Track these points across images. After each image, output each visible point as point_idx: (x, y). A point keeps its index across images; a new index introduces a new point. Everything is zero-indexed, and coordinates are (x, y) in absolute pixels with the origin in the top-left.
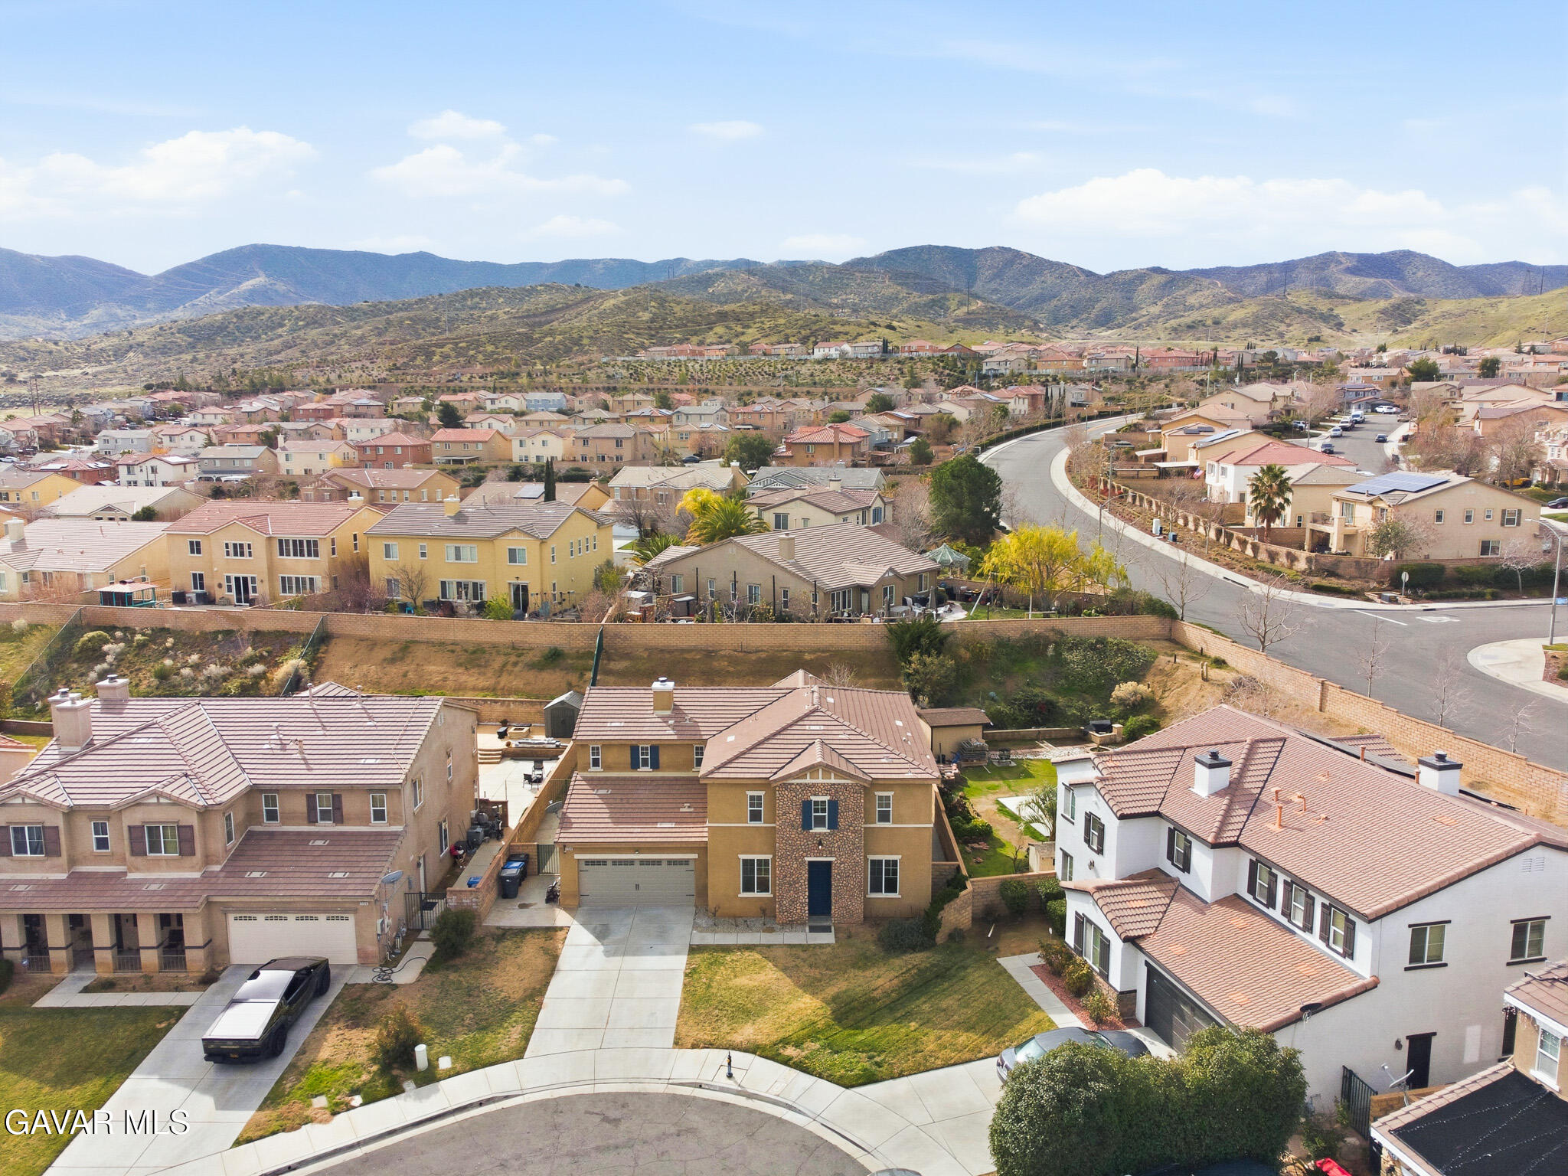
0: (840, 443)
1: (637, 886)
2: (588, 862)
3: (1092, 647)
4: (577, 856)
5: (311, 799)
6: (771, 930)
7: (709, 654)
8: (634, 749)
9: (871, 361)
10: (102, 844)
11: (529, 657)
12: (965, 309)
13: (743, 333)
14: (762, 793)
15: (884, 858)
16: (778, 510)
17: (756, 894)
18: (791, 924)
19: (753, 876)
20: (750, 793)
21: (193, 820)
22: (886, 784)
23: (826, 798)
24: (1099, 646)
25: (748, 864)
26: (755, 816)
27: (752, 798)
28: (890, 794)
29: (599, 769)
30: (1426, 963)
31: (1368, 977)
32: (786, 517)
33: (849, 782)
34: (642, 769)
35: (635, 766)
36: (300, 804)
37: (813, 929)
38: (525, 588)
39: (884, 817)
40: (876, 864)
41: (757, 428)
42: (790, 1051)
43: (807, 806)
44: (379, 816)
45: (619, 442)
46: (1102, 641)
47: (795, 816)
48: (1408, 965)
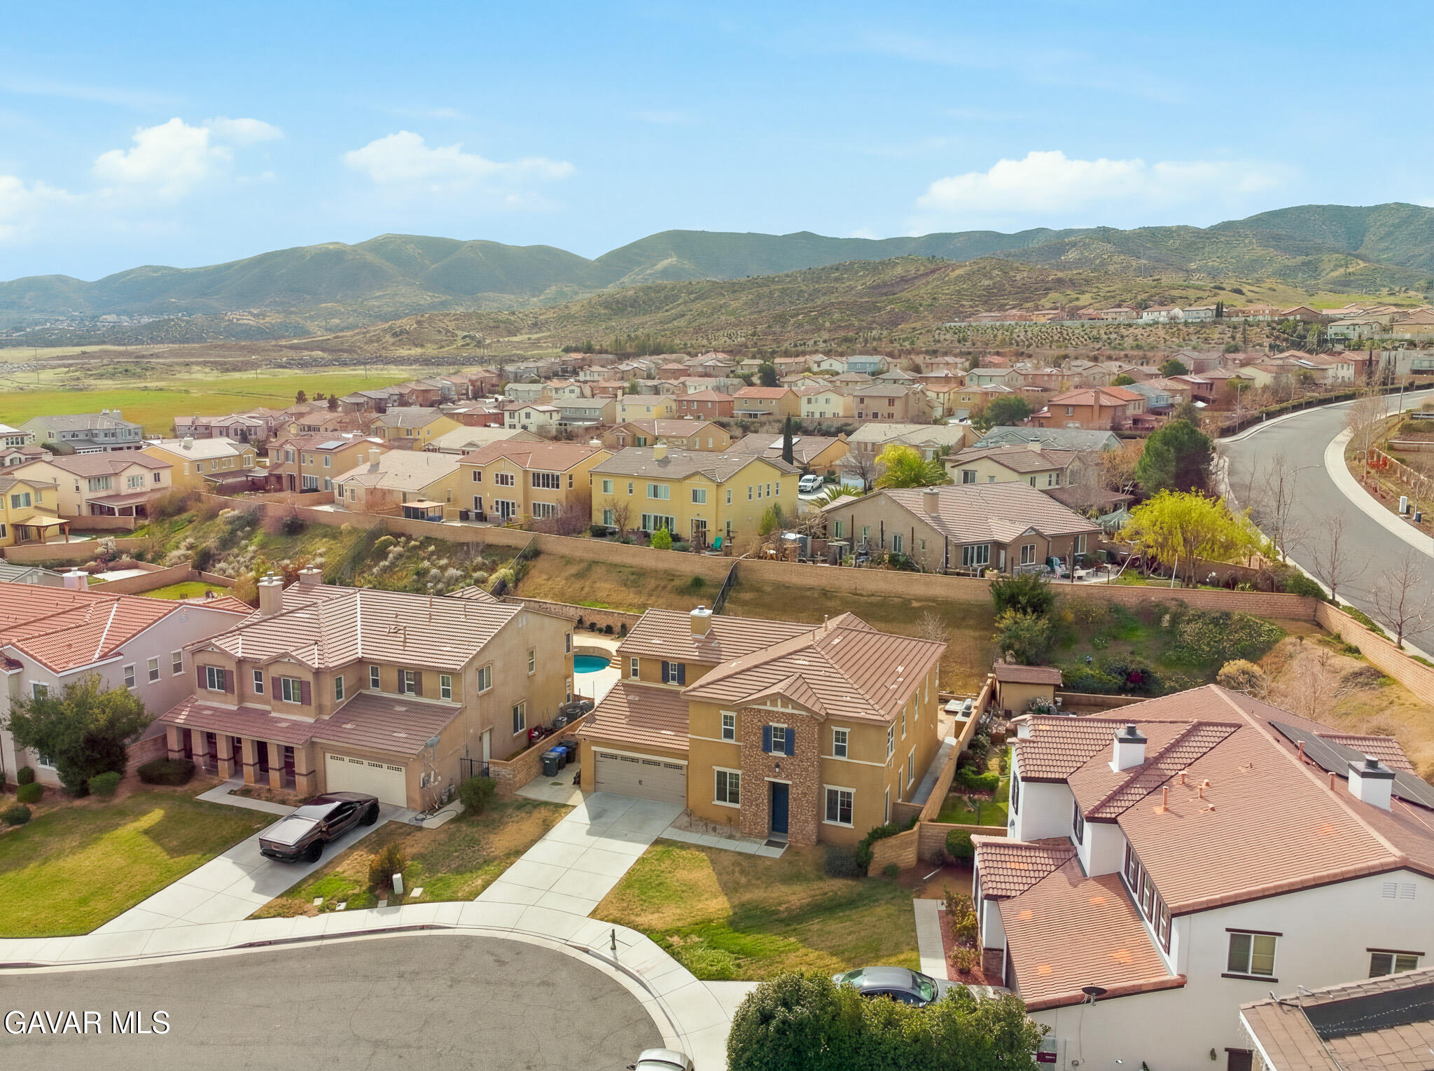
0: (1101, 406)
1: (640, 782)
2: (604, 755)
3: (1215, 621)
4: (594, 748)
5: (401, 672)
6: (731, 837)
7: (826, 594)
8: (665, 665)
9: (1203, 325)
10: (259, 688)
11: (677, 582)
12: (1342, 271)
13: (1077, 299)
14: (734, 714)
15: (840, 789)
16: (967, 467)
17: (728, 804)
18: (748, 836)
19: (726, 788)
20: (723, 713)
21: (308, 677)
22: (844, 721)
23: (785, 726)
24: (1221, 620)
25: (722, 775)
26: (728, 734)
27: (726, 717)
28: (847, 730)
29: (637, 678)
30: (1250, 974)
31: (1173, 975)
32: (974, 472)
33: (804, 713)
34: (671, 682)
35: (665, 679)
36: (392, 676)
37: (770, 843)
38: (704, 524)
39: (841, 751)
40: (833, 794)
41: (1045, 390)
42: (675, 940)
43: (767, 731)
44: (446, 693)
45: (891, 401)
46: (1227, 615)
47: (757, 739)
48: (1226, 972)
